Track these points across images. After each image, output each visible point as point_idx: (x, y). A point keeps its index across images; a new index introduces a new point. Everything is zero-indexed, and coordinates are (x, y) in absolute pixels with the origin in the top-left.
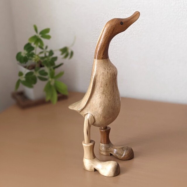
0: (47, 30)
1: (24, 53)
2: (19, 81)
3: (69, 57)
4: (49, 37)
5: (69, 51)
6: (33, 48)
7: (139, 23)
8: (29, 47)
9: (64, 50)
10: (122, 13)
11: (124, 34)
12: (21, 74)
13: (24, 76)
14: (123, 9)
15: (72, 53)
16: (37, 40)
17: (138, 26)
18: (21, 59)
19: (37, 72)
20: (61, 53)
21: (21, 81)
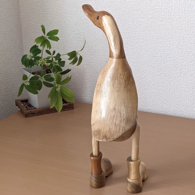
0: (56, 32)
1: (30, 55)
2: (23, 85)
3: (78, 62)
4: (57, 39)
5: (78, 57)
6: (39, 51)
7: (155, 29)
8: (35, 50)
9: (73, 55)
10: (137, 17)
11: (138, 41)
12: (25, 77)
13: (29, 80)
14: (138, 13)
15: (81, 58)
16: (44, 41)
17: (154, 32)
18: (27, 63)
19: (43, 77)
20: (69, 57)
21: (25, 85)
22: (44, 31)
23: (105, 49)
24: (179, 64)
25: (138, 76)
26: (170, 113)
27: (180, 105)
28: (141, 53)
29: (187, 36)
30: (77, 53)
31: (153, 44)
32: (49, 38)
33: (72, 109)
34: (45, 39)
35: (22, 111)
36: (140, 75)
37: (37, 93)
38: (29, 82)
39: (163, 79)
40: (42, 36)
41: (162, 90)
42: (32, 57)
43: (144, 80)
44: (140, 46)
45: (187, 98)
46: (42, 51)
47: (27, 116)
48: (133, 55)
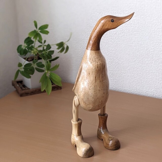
0: (46, 26)
1: (24, 46)
2: (18, 71)
3: (65, 51)
4: (47, 33)
5: (65, 46)
6: (32, 42)
7: (131, 23)
8: (29, 41)
9: (61, 45)
10: (115, 13)
11: (116, 32)
12: (20, 65)
13: (23, 67)
15: (68, 48)
16: (36, 34)
17: (129, 26)
18: (22, 52)
19: (35, 64)
20: (57, 47)
21: (20, 71)
22: (36, 26)
24: (151, 53)
25: (116, 62)
26: (143, 93)
27: (151, 87)
28: (119, 43)
29: (157, 30)
30: (64, 43)
31: (129, 35)
32: (40, 32)
33: (60, 89)
34: (37, 32)
35: (17, 91)
36: (118, 61)
37: (30, 77)
38: (23, 68)
39: (137, 65)
40: (35, 30)
41: (137, 74)
42: (26, 47)
43: (121, 65)
44: (118, 37)
45: (158, 82)
46: (34, 42)
47: (21, 95)
48: (112, 44)
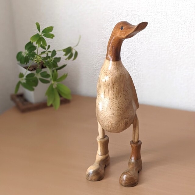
0: (51, 29)
1: (25, 53)
2: (20, 83)
3: (73, 57)
4: (52, 36)
5: (74, 52)
6: (35, 48)
8: (30, 47)
9: (68, 51)
10: (132, 11)
12: (21, 75)
13: (25, 77)
15: (76, 53)
16: (39, 38)
18: (22, 60)
19: (39, 74)
20: (64, 53)
22: (39, 28)
23: (100, 42)
25: (134, 69)
28: (137, 46)
29: (181, 30)
30: (72, 49)
31: (149, 37)
32: (44, 35)
34: (41, 36)
35: (18, 107)
36: (136, 68)
37: (33, 90)
38: (25, 79)
40: (38, 34)
42: (27, 54)
43: (140, 72)
46: (37, 48)
47: (23, 111)
48: (128, 48)
